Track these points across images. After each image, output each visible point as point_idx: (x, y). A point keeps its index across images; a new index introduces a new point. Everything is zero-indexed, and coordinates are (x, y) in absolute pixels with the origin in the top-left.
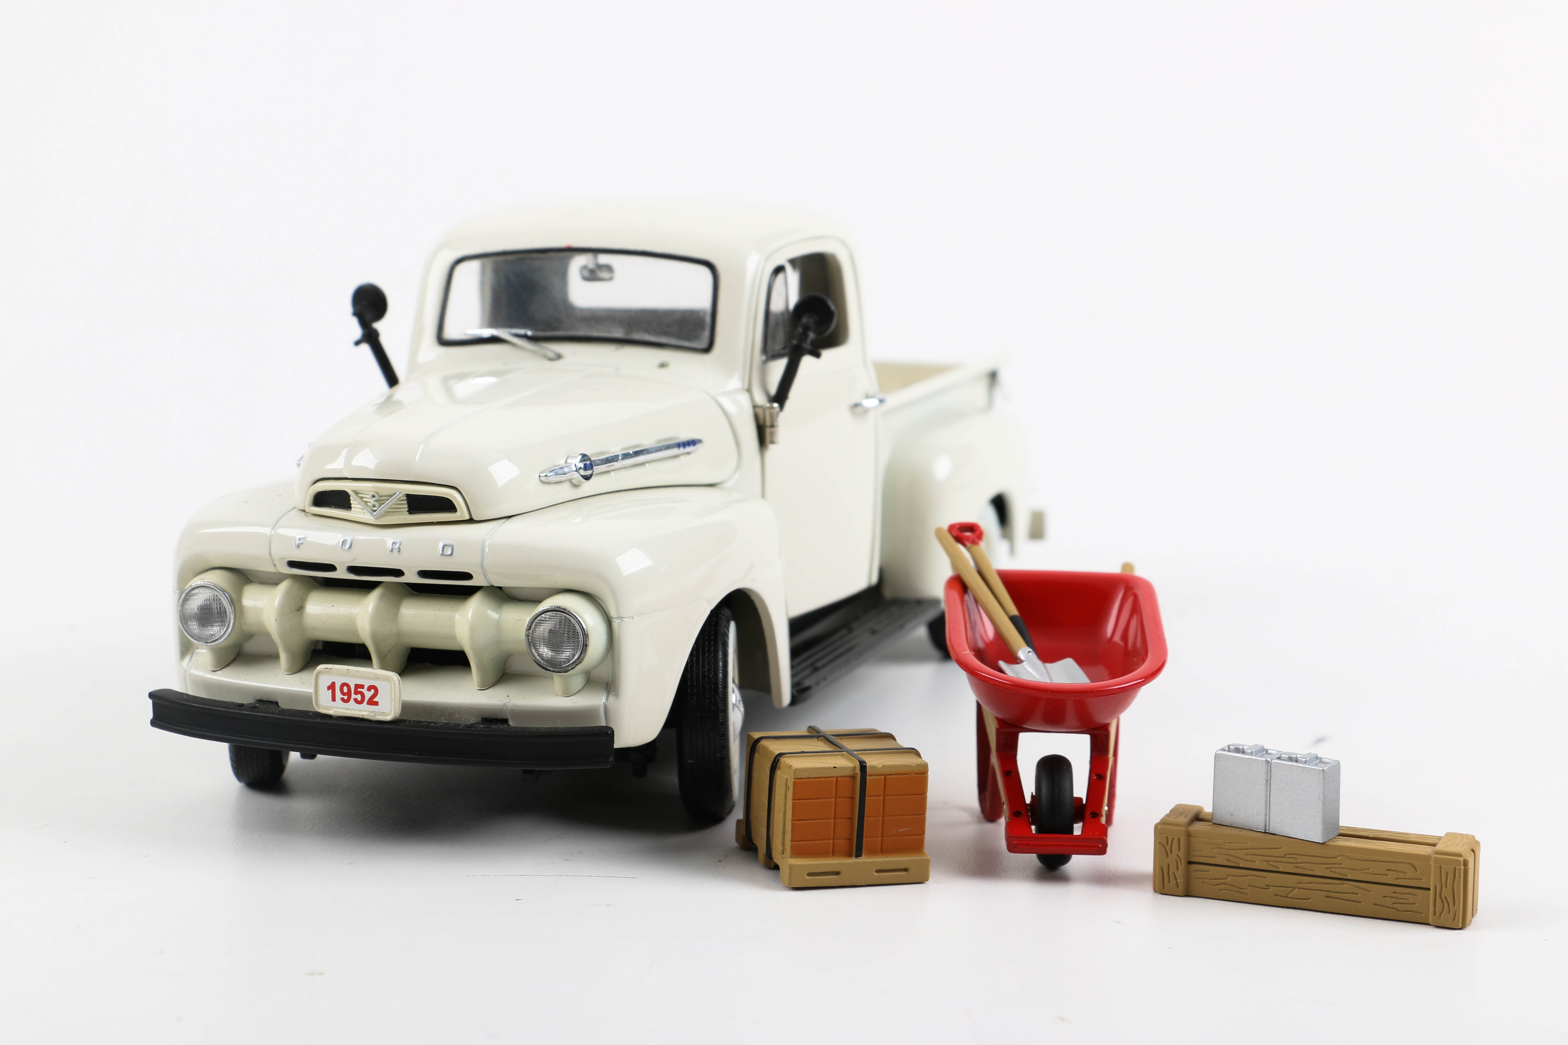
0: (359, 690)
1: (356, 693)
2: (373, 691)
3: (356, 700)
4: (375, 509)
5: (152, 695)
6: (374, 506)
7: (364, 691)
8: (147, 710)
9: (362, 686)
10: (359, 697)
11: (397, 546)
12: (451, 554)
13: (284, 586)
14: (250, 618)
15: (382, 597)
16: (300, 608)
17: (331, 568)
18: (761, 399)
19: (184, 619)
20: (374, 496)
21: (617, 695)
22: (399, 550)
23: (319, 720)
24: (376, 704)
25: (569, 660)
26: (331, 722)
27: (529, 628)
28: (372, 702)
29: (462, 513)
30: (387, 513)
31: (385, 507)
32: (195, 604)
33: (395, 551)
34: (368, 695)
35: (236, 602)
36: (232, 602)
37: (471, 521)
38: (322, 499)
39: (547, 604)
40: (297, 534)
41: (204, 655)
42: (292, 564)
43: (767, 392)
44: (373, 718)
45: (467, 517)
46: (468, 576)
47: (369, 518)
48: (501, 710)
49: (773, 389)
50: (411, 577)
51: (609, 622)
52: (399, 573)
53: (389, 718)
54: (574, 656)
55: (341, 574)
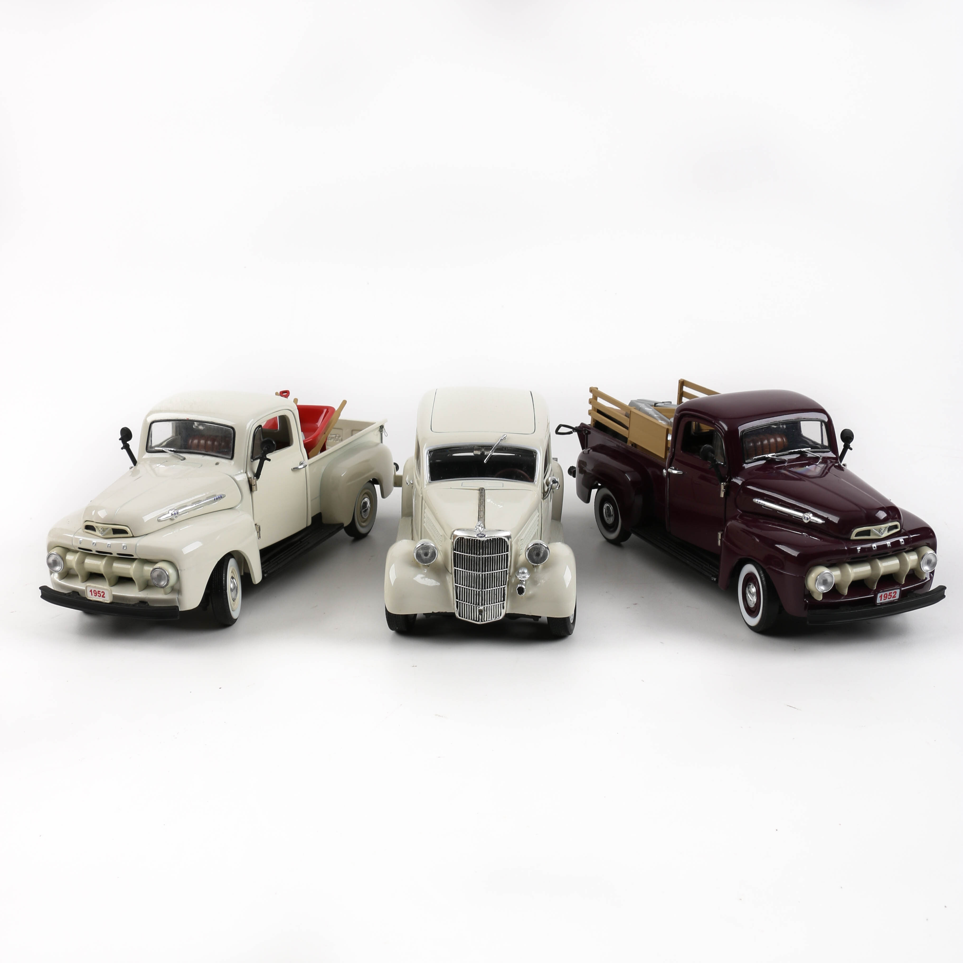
0: (99, 593)
1: (98, 593)
2: (103, 593)
3: (98, 596)
4: (102, 533)
5: (41, 588)
6: (102, 532)
7: (101, 593)
8: (39, 593)
9: (100, 592)
10: (99, 595)
11: (109, 546)
12: (126, 549)
13: (78, 554)
14: (69, 564)
15: (107, 560)
16: (83, 562)
17: (91, 551)
18: (250, 475)
19: (49, 565)
20: (101, 529)
21: (181, 594)
22: (110, 547)
23: (87, 602)
24: (104, 597)
25: (164, 585)
26: (90, 602)
27: (151, 574)
28: (103, 597)
29: (130, 534)
30: (106, 534)
31: (105, 532)
32: (51, 560)
33: (109, 547)
34: (102, 594)
35: (63, 559)
36: (62, 559)
37: (133, 537)
38: (88, 527)
39: (157, 566)
40: (81, 538)
41: (56, 576)
42: (80, 548)
43: (253, 472)
44: (104, 602)
45: (132, 536)
46: (132, 556)
47: (100, 535)
48: (145, 599)
49: (255, 470)
50: (115, 555)
51: (177, 571)
52: (111, 554)
53: (108, 602)
54: (165, 583)
55: (94, 552)
